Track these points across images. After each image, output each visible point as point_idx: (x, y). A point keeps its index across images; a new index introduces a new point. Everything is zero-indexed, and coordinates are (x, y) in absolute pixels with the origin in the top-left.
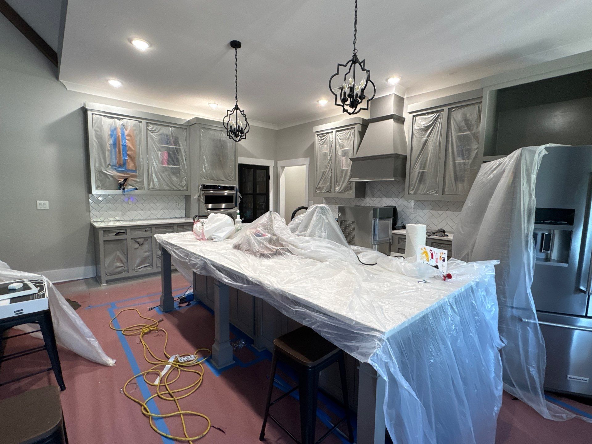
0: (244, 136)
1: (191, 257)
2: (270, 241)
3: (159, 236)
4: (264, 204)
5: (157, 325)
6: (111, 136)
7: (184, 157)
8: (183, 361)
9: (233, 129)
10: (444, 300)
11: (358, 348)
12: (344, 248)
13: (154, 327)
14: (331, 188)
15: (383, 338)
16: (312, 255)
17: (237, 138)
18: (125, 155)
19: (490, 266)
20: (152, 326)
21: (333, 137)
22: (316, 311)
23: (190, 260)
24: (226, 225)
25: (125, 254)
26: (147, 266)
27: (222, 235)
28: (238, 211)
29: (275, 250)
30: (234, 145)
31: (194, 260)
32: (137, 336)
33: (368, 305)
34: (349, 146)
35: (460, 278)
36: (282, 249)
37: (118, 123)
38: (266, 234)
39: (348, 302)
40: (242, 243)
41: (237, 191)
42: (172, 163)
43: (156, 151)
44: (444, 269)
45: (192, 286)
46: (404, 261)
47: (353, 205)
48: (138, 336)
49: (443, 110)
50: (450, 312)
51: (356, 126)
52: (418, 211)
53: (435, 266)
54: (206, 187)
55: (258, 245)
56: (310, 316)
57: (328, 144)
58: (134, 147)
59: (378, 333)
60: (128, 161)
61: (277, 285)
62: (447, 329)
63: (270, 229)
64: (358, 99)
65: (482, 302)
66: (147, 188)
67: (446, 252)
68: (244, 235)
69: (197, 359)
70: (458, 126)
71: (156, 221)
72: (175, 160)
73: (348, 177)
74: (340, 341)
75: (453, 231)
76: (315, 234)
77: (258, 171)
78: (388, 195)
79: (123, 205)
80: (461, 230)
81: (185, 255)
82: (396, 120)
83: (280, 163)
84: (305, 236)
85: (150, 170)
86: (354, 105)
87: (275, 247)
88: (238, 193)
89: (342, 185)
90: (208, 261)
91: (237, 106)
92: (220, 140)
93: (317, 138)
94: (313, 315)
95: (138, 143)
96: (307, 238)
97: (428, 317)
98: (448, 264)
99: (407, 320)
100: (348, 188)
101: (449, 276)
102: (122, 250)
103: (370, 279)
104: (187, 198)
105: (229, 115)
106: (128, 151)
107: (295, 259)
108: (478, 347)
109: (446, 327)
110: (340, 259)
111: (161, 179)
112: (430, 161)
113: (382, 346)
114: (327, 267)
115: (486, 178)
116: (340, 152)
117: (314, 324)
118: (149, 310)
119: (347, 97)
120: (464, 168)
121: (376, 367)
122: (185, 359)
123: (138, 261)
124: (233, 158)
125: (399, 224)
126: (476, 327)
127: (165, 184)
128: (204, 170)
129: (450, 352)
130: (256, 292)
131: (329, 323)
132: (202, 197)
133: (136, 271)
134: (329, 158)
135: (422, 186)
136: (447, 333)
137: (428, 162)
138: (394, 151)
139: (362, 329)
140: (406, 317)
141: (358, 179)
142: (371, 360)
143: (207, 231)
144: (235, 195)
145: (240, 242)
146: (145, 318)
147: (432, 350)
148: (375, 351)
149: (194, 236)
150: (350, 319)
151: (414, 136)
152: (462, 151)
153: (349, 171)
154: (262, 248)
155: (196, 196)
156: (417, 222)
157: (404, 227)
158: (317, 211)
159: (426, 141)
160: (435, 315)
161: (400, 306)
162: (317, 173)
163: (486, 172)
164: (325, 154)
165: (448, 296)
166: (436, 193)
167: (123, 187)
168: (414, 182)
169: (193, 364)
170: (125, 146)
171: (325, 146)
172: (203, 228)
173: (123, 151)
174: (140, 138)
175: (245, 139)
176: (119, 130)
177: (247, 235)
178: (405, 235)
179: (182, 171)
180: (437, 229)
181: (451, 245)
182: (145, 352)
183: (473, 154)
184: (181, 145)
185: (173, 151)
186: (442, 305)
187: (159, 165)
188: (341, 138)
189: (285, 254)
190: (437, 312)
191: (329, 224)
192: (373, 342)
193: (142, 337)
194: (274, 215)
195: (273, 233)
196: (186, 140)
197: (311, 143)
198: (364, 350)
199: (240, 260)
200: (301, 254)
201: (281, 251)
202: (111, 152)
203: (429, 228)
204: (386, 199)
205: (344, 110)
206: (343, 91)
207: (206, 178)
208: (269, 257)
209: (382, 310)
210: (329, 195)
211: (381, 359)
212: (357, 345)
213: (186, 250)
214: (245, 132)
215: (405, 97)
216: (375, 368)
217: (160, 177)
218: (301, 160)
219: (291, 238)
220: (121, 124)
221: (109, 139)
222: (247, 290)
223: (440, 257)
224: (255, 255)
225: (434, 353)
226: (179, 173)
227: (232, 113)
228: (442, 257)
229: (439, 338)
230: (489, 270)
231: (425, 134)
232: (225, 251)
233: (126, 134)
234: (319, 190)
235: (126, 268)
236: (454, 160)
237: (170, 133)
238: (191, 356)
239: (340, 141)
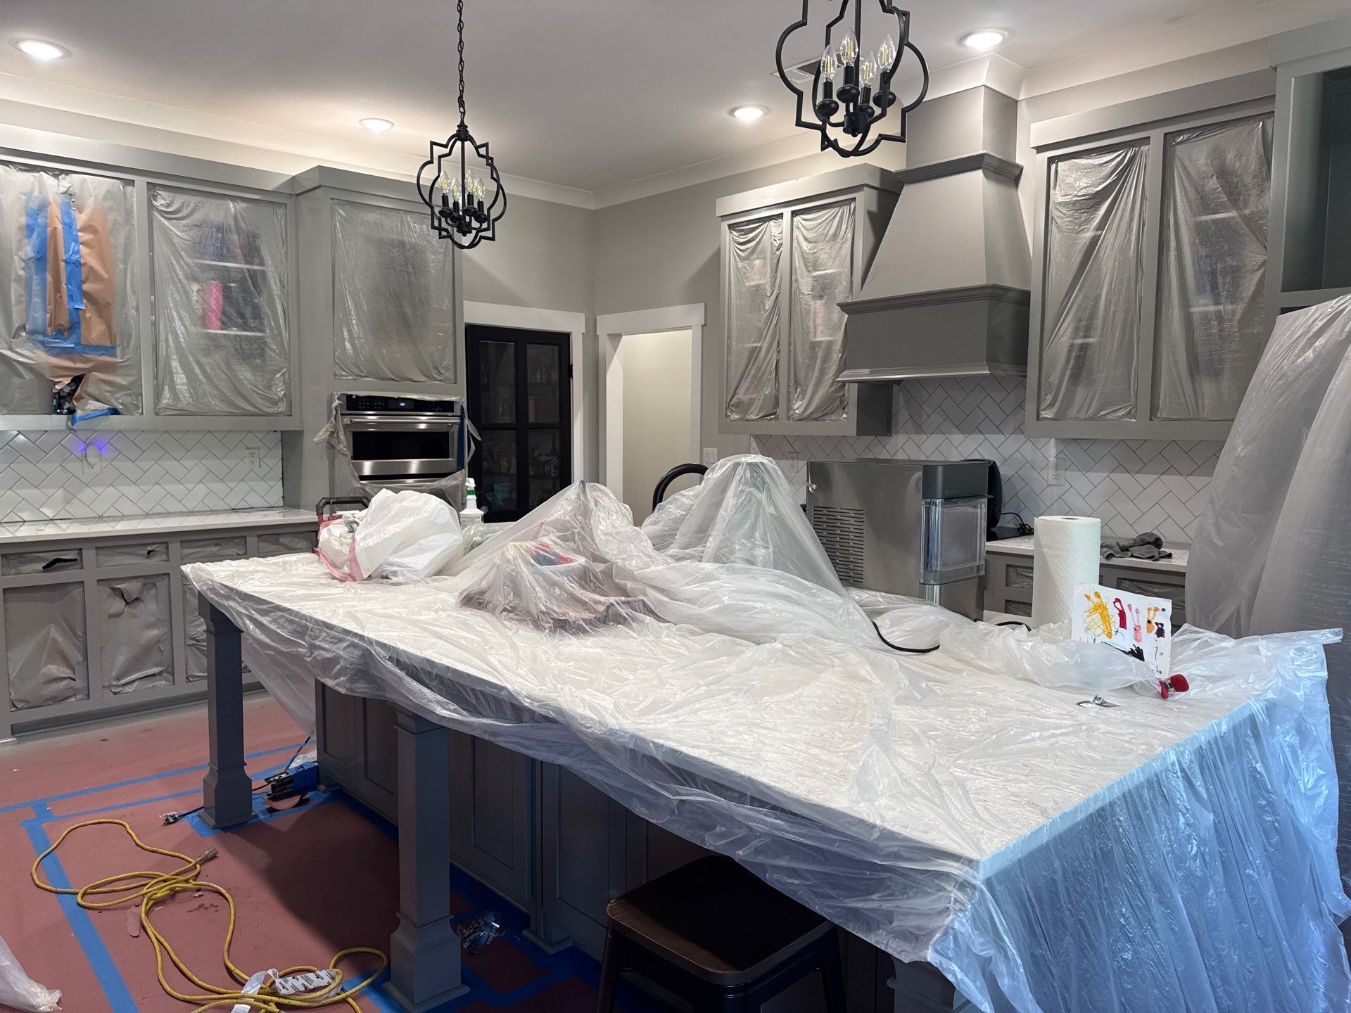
0: (487, 229)
1: (316, 638)
2: (584, 578)
3: (202, 570)
4: (555, 460)
5: (196, 872)
6: (30, 229)
7: (278, 302)
8: (292, 991)
9: (451, 205)
10: (1164, 759)
11: (889, 917)
12: (829, 597)
13: (187, 881)
14: (777, 404)
15: (973, 881)
16: (726, 621)
17: (464, 235)
18: (76, 293)
19: (1312, 648)
20: (181, 878)
21: (781, 233)
22: (748, 800)
23: (313, 647)
24: (434, 527)
25: (75, 634)
26: (153, 675)
27: (422, 561)
28: (471, 483)
29: (601, 608)
30: (449, 259)
31: (327, 646)
32: (129, 911)
33: (919, 779)
34: (837, 262)
35: (1214, 691)
36: (624, 603)
37: (53, 187)
38: (571, 556)
39: (853, 768)
40: (489, 588)
41: (462, 417)
42: (240, 321)
43: (185, 281)
44: (1160, 663)
45: (314, 738)
46: (1029, 636)
47: (851, 457)
48: (134, 909)
49: (1146, 140)
50: (1181, 795)
51: (859, 196)
52: (1070, 475)
53: (1131, 653)
54: (354, 404)
55: (547, 592)
56: (727, 818)
57: (765, 258)
58: (107, 270)
59: (955, 864)
60: (88, 315)
61: (616, 719)
62: (1173, 853)
63: (583, 539)
64: (872, 104)
65: (1287, 766)
66: (152, 407)
67: (1167, 604)
68: (497, 561)
69: (340, 983)
70: (1197, 191)
71: (181, 519)
72: (248, 311)
73: (833, 368)
74: (832, 897)
75: (1190, 541)
76: (732, 552)
77: (532, 350)
78: (967, 426)
79: (69, 466)
80: (1214, 533)
81: (295, 632)
82: (993, 175)
83: (606, 324)
84: (700, 561)
85: (162, 345)
86: (857, 125)
87: (602, 599)
88: (467, 422)
89: (814, 393)
90: (378, 649)
91: (462, 127)
92: (402, 245)
93: (729, 239)
94: (739, 815)
95: (120, 256)
96: (708, 566)
97: (1113, 814)
98: (1174, 645)
99: (1047, 822)
100: (834, 404)
101: (1179, 684)
102: (66, 620)
103: (919, 697)
104: (290, 442)
105: (436, 161)
106: (84, 282)
107: (668, 636)
108: (1272, 911)
109: (1171, 846)
110: (818, 633)
111: (201, 377)
112: (1107, 310)
113: (969, 906)
114: (777, 661)
115: (1294, 362)
116: (805, 284)
117: (741, 843)
118: (168, 823)
119: (835, 98)
120: (1221, 330)
121: (955, 973)
122: (299, 982)
123: (121, 659)
124: (447, 305)
125: (1006, 522)
126: (1266, 850)
127: (215, 392)
128: (348, 345)
129: (1183, 929)
130: (544, 743)
131: (792, 837)
132: (342, 437)
133: (115, 693)
134: (768, 304)
135: (1080, 393)
136: (1171, 866)
137: (1101, 313)
138: (987, 281)
139: (904, 854)
140: (1044, 812)
141: (867, 371)
142: (937, 951)
143: (369, 549)
144: (455, 430)
145: (484, 584)
146: (154, 852)
147: (1126, 919)
148: (947, 921)
149: (324, 569)
150: (862, 822)
151: (1053, 228)
152: (1213, 274)
153: (838, 346)
154: (559, 599)
155: (322, 435)
156: (1070, 512)
157: (1025, 531)
158: (737, 477)
159: (1094, 241)
160: (1135, 806)
161: (1022, 778)
162: (729, 354)
163: (1294, 342)
164: (757, 291)
165: (1179, 745)
166: (1128, 414)
167: (67, 405)
168: (1054, 379)
169: (328, 1001)
170: (78, 264)
171: (757, 262)
172: (353, 539)
173: (69, 282)
174: (128, 237)
175: (493, 239)
176: (55, 211)
177: (508, 561)
178: (1032, 557)
179: (273, 351)
180: (1135, 536)
181: (1183, 587)
182: (160, 964)
183: (1249, 285)
184: (268, 261)
185: (242, 281)
186: (1157, 775)
187: (193, 329)
188: (809, 235)
189: (634, 619)
190: (1141, 797)
191: (779, 520)
192: (941, 894)
193: (147, 913)
194: (595, 494)
195: (593, 554)
196: (285, 242)
197: (710, 252)
198: (911, 923)
199: (486, 642)
200: (689, 619)
201: (623, 611)
202: (28, 286)
203: (1109, 533)
204: (961, 437)
205: (827, 143)
206: (822, 81)
207: (355, 370)
208: (585, 631)
209: (966, 792)
210: (769, 427)
211: (969, 949)
212: (887, 906)
213: (297, 614)
214: (492, 217)
215: (1021, 97)
216: (950, 977)
217: (197, 371)
218: (676, 312)
219: (653, 568)
220: (63, 189)
221: (20, 241)
222: (515, 740)
223: (1149, 622)
224: (537, 625)
225: (1133, 932)
226: (262, 354)
227: (446, 151)
228: (1153, 622)
229: (1149, 883)
230: (1307, 664)
231: (1088, 221)
232: (433, 615)
233: (79, 224)
234: (737, 413)
235: (79, 684)
236: (1185, 304)
237: (232, 223)
238: (318, 972)
239: (805, 245)
